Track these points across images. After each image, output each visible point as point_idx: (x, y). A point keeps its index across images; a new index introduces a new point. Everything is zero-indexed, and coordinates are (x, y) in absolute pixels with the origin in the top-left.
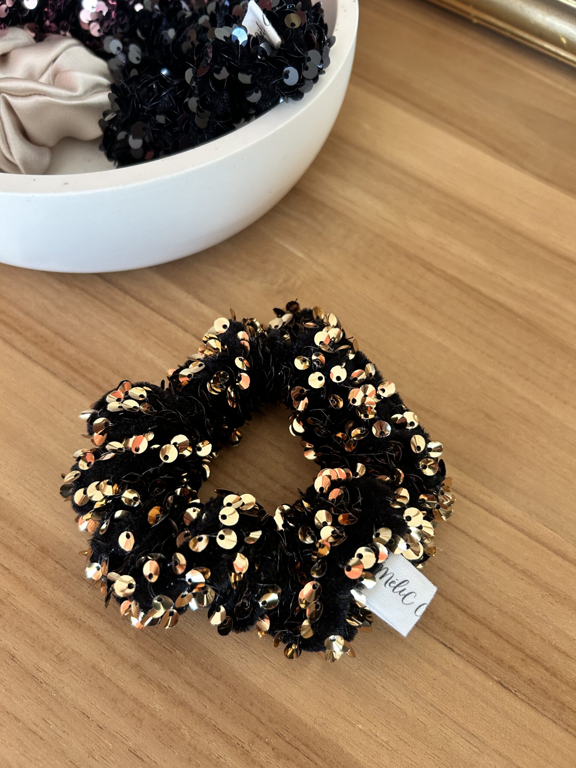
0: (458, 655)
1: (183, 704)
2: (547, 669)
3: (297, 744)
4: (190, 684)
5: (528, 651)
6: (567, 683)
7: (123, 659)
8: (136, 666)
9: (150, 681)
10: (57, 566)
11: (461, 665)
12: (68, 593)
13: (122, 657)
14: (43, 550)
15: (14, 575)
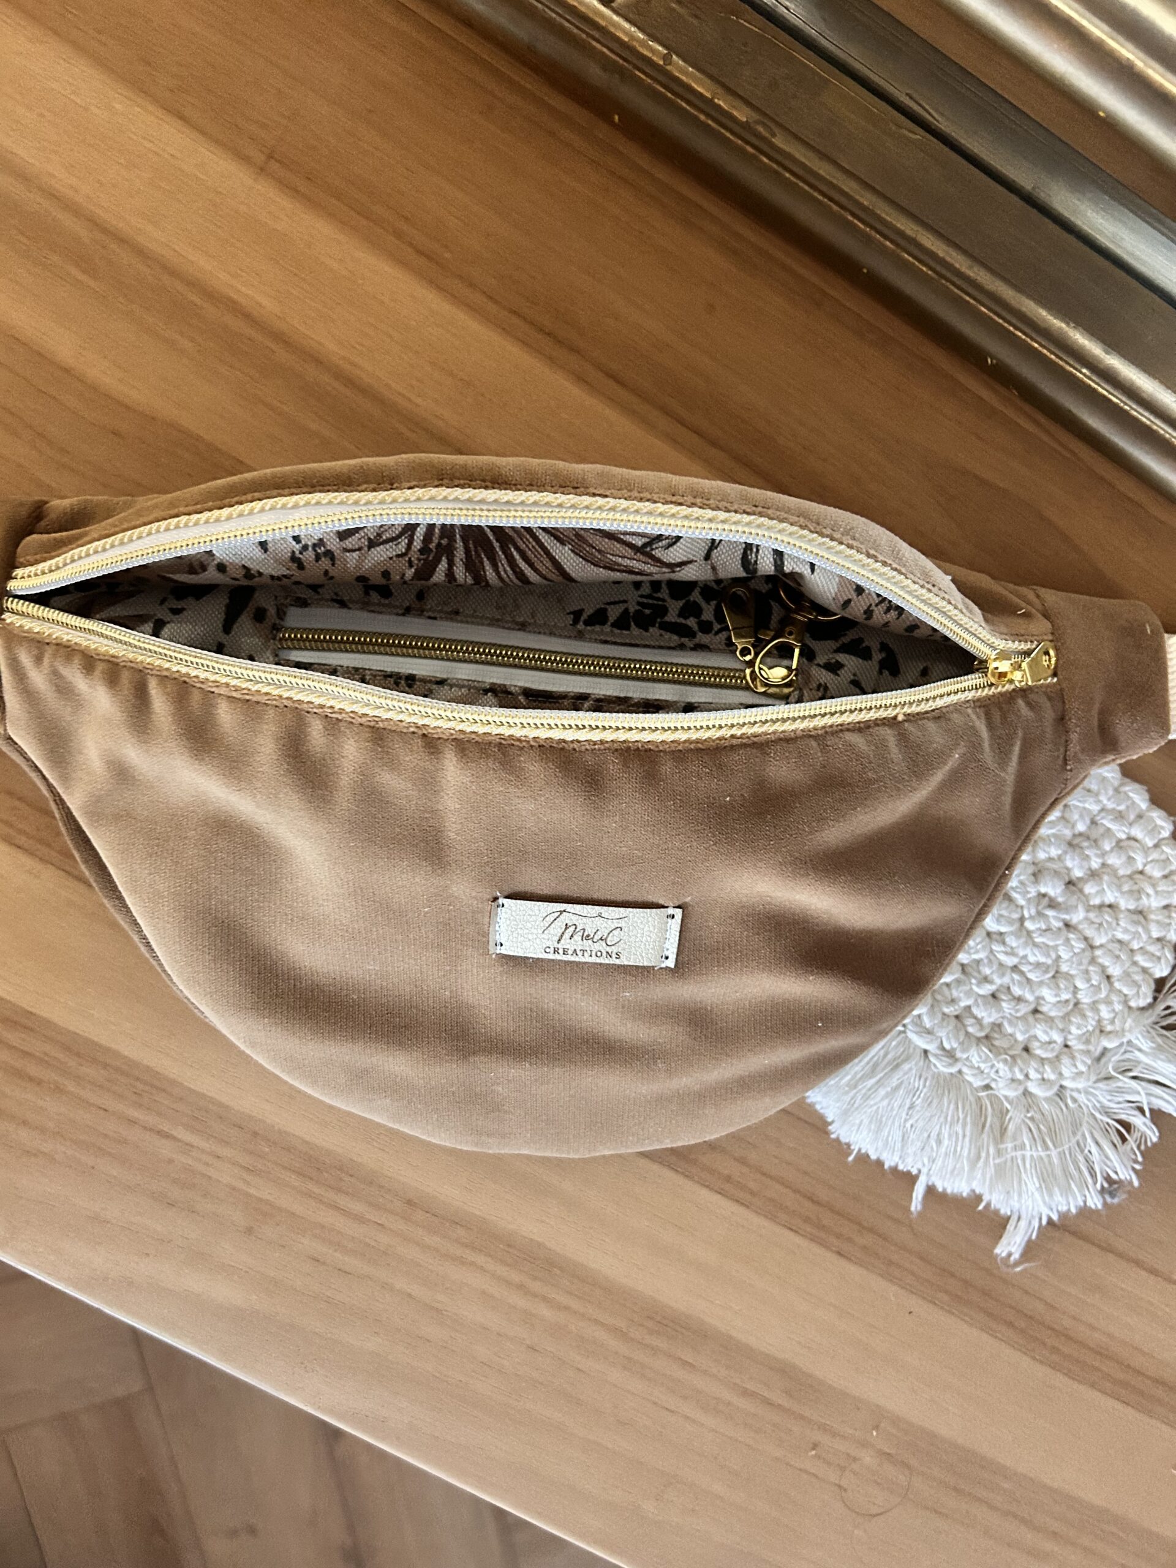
0: (802, 1235)
1: (567, 1308)
2: (880, 1236)
3: (665, 1322)
4: (570, 1293)
5: (865, 1224)
6: (896, 1245)
7: (508, 1283)
8: (521, 1287)
9: (535, 1295)
10: (428, 1215)
11: (804, 1243)
12: (445, 1237)
13: (507, 1281)
14: (409, 1202)
15: (391, 1230)
